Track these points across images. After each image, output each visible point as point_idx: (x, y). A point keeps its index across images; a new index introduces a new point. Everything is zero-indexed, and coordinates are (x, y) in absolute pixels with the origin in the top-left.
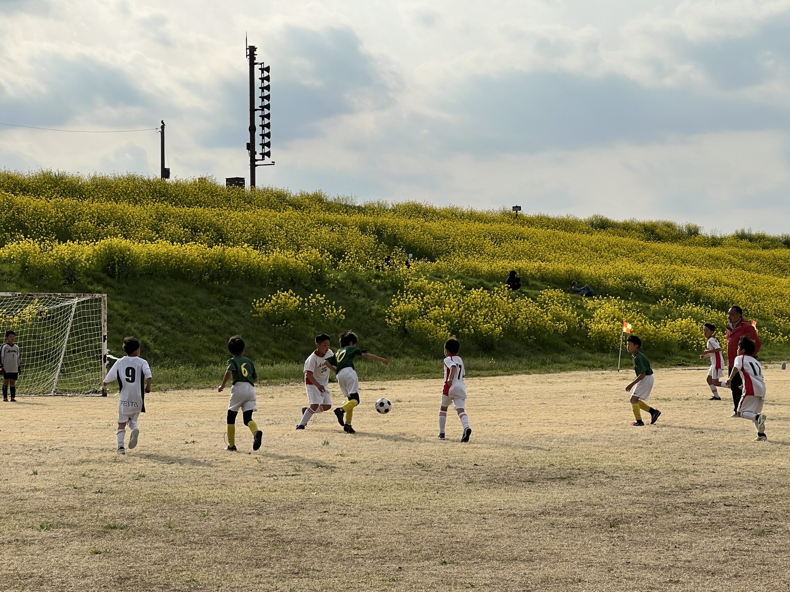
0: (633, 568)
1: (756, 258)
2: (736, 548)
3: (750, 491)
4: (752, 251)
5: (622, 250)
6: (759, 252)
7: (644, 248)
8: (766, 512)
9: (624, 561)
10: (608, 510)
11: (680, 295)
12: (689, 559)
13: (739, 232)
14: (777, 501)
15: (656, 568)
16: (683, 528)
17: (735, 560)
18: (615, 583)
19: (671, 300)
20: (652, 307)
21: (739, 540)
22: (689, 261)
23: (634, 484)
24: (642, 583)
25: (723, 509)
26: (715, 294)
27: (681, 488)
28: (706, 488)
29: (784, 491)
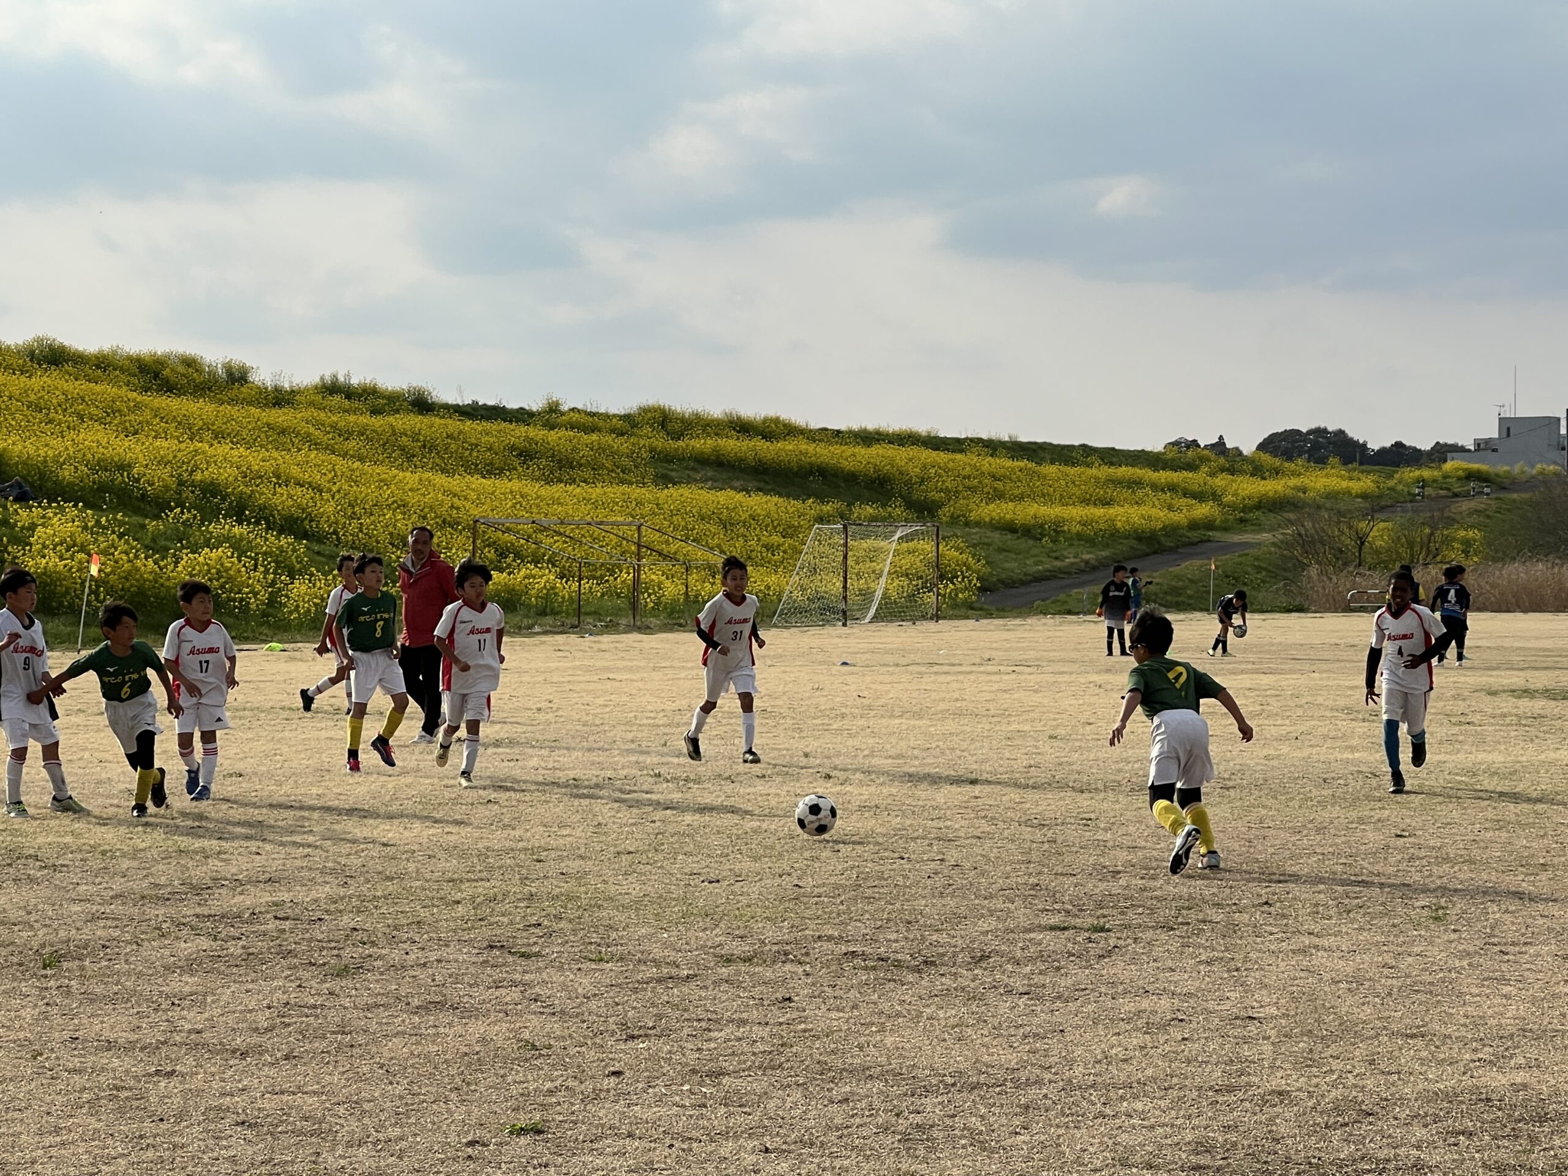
0: (83, 1049)
1: (359, 431)
2: (292, 1002)
3: (327, 889)
4: (352, 418)
5: (92, 410)
6: (365, 420)
7: (138, 406)
8: (355, 929)
9: (66, 1035)
10: (41, 933)
11: (209, 501)
12: (200, 1027)
13: (328, 379)
14: (376, 907)
15: (130, 1047)
16: (190, 966)
17: (289, 1025)
18: (44, 1082)
19: (189, 512)
20: (152, 525)
21: (300, 986)
22: (229, 434)
23: (97, 881)
24: (100, 1078)
25: (272, 925)
26: (277, 500)
27: (193, 887)
28: (242, 885)
29: (391, 888)
